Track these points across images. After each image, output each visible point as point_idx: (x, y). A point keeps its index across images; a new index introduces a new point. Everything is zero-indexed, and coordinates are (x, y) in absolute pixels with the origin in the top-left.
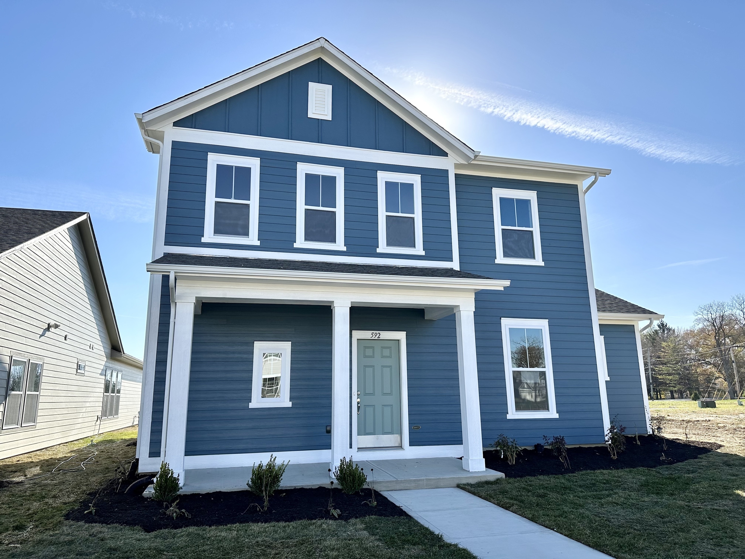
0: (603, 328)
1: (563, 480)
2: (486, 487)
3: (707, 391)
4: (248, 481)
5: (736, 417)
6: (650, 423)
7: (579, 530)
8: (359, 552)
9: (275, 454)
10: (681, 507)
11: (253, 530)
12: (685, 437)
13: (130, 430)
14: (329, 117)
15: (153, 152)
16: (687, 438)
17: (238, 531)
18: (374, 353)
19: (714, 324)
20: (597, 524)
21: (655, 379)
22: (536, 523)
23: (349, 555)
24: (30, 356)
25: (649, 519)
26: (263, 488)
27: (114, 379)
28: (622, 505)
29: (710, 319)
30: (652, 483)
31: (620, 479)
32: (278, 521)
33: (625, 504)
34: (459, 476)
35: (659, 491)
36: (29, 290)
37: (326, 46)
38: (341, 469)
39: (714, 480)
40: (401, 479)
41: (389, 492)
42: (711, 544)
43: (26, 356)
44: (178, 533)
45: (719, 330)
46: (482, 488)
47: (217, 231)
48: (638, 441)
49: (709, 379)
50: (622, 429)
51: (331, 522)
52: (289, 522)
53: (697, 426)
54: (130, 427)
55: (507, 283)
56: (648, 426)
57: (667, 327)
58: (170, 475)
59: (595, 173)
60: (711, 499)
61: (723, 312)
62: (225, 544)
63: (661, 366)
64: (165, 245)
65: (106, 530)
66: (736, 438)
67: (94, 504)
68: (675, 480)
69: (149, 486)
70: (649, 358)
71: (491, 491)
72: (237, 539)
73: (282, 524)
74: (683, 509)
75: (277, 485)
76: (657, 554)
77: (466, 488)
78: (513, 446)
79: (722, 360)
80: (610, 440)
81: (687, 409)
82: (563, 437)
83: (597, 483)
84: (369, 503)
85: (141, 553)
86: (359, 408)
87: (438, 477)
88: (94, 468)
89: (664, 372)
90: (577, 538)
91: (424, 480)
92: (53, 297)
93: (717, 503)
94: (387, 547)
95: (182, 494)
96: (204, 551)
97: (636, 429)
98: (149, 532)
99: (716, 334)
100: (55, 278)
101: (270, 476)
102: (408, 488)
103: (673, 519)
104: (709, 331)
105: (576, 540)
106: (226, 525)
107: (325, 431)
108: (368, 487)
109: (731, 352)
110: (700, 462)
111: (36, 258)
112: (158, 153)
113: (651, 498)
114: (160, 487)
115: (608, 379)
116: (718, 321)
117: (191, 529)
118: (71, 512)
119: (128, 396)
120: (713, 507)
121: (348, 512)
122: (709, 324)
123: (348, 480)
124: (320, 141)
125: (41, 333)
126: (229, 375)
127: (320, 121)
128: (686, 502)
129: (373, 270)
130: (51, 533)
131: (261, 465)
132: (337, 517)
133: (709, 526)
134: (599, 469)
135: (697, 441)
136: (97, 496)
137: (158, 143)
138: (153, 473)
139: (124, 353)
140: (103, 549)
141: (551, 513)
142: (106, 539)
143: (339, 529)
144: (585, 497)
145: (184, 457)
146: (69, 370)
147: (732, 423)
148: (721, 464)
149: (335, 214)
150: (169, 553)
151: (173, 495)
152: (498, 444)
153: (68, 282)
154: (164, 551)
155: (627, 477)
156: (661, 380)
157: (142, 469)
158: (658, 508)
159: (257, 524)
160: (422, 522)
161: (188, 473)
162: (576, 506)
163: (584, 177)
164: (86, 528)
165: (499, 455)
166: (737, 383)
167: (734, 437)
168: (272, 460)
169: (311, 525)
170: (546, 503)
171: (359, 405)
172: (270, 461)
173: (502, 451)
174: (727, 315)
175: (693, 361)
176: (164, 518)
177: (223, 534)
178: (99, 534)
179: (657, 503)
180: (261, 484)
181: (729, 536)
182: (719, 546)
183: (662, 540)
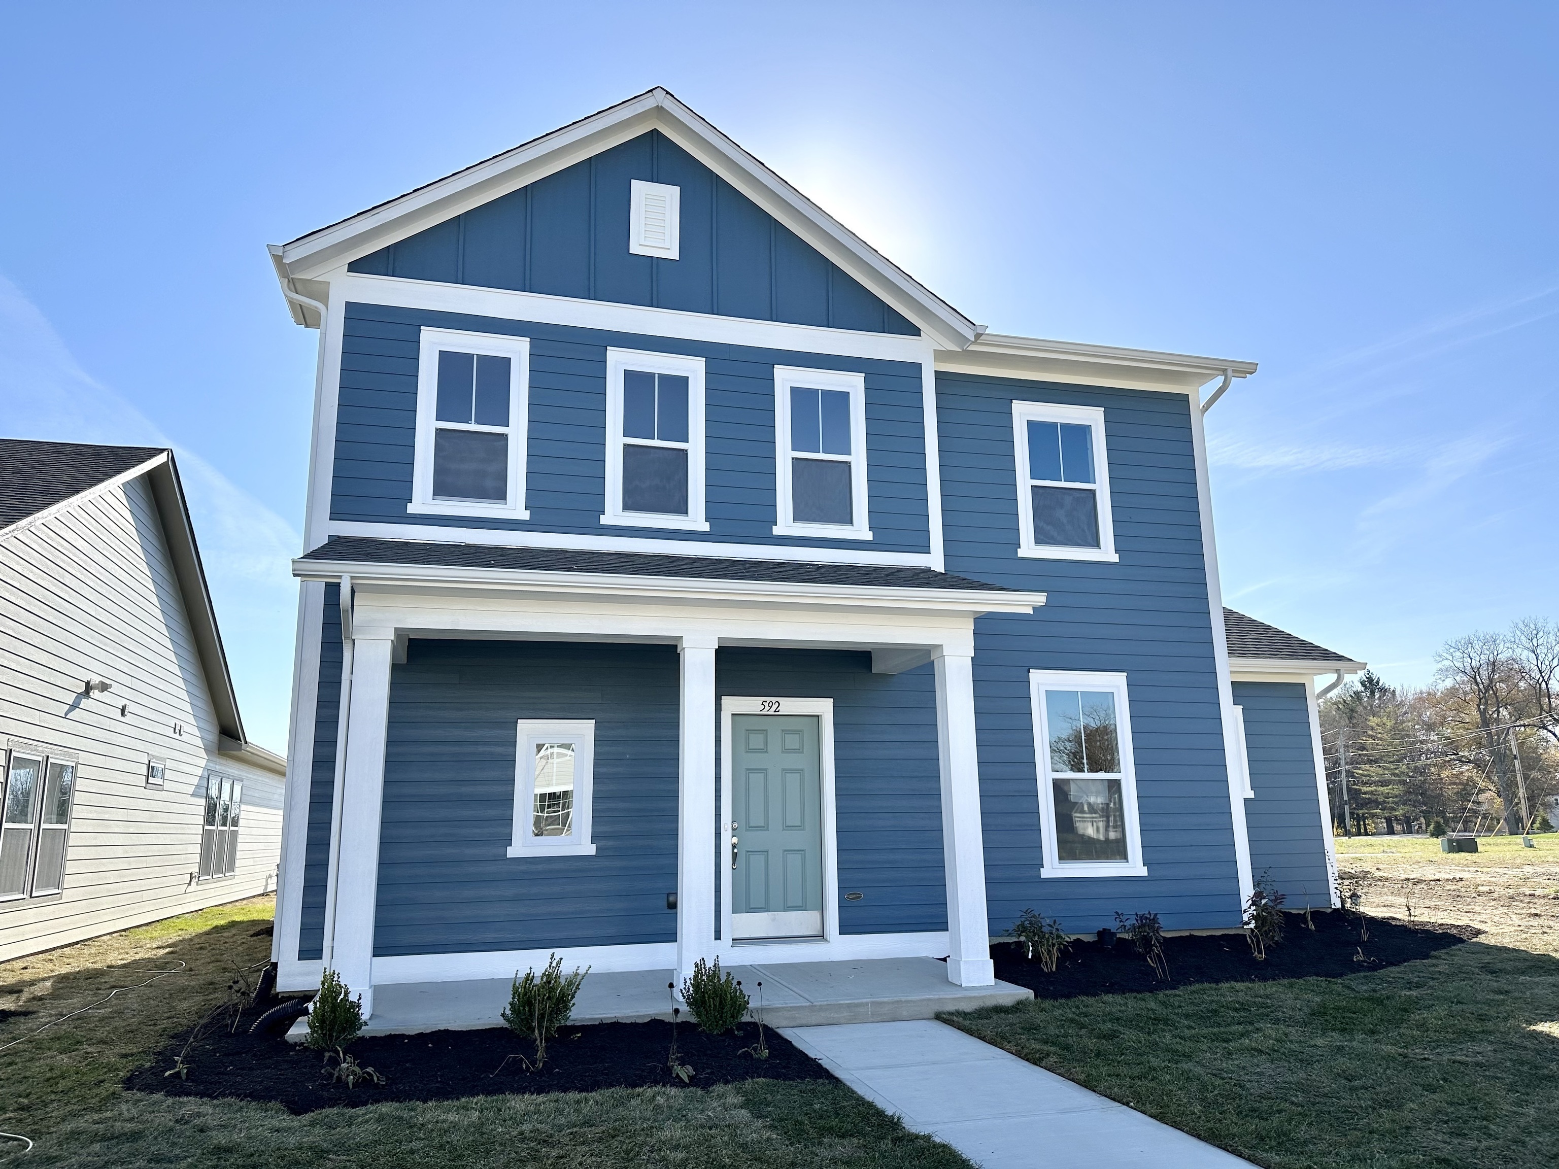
0: (1241, 690)
1: (1153, 1004)
2: (995, 1017)
3: (1461, 817)
4: (505, 1009)
5: (1516, 872)
6: (1337, 886)
7: (1179, 1105)
8: (730, 1152)
9: (559, 952)
10: (1389, 1058)
11: (514, 1109)
12: (1407, 913)
13: (260, 903)
14: (674, 254)
15: (307, 326)
16: (1410, 915)
17: (481, 1111)
18: (766, 743)
19: (1475, 679)
20: (1216, 1092)
21: (1354, 794)
22: (1094, 1091)
23: (709, 1157)
24: (47, 750)
25: (1323, 1082)
26: (535, 1024)
27: (226, 796)
28: (1270, 1055)
29: (1468, 670)
30: (1333, 1008)
31: (1268, 1001)
32: (565, 1090)
33: (1276, 1051)
34: (941, 997)
35: (1347, 1024)
36: (44, 611)
37: (668, 104)
38: (697, 984)
39: (1459, 1002)
40: (820, 1003)
41: (796, 1030)
42: (1444, 1133)
43: (40, 749)
44: (358, 1116)
45: (1485, 693)
46: (986, 1021)
47: (441, 489)
48: (1310, 923)
49: (1467, 790)
50: (1276, 899)
51: (673, 1091)
52: (588, 1091)
53: (1434, 892)
54: (259, 895)
55: (1040, 599)
56: (1332, 891)
57: (1380, 684)
58: (342, 996)
59: (1224, 371)
60: (1451, 1041)
61: (1496, 654)
62: (454, 1138)
63: (1367, 767)
64: (330, 519)
65: (210, 1111)
66: (1512, 916)
67: (185, 1058)
68: (1380, 1002)
69: (300, 1019)
70: (1342, 750)
71: (1005, 1027)
72: (479, 1127)
73: (573, 1096)
74: (1393, 1062)
75: (565, 1015)
76: (1333, 1152)
77: (953, 1021)
78: (1052, 933)
79: (1491, 753)
80: (1254, 922)
81: (1417, 856)
82: (1156, 915)
83: (1222, 1009)
84: (753, 1052)
85: (282, 1158)
86: (734, 856)
87: (896, 999)
88: (183, 981)
89: (1372, 779)
90: (1175, 1122)
91: (867, 1004)
92: (96, 626)
93: (1461, 1049)
94: (787, 1142)
95: (367, 1035)
96: (412, 1152)
97: (1307, 898)
98: (297, 1113)
99: (1480, 699)
100: (102, 587)
101: (549, 998)
102: (835, 1022)
103: (1371, 1081)
104: (1465, 693)
105: (1172, 1126)
106: (458, 1099)
107: (665, 904)
108: (752, 1020)
109: (1511, 736)
110: (1434, 965)
111: (62, 546)
112: (317, 326)
113: (1330, 1039)
114: (322, 1023)
115: (1251, 795)
116: (1484, 673)
117: (386, 1108)
118: (137, 1073)
119: (254, 831)
120: (1453, 1058)
121: (709, 1071)
122: (1466, 679)
123: (710, 1006)
124: (655, 303)
125: (70, 698)
126: (466, 790)
127: (655, 261)
128: (1401, 1048)
129: (763, 571)
130: (96, 1117)
131: (532, 974)
132: (687, 1080)
133: (1443, 1095)
134: (1227, 980)
135: (1432, 921)
136: (192, 1040)
137: (316, 307)
138: (307, 993)
139: (246, 742)
140: (203, 1150)
141: (1123, 1070)
142: (210, 1129)
143: (690, 1106)
144: (1195, 1039)
145: (371, 959)
146: (130, 779)
147: (1507, 884)
148: (1477, 970)
149: (687, 454)
150: (339, 1155)
151: (349, 1037)
152: (1022, 929)
153: (128, 593)
154: (328, 1152)
155: (1282, 996)
156: (1367, 796)
157: (285, 983)
158: (1342, 1060)
159: (521, 1097)
160: (860, 1090)
161: (379, 991)
162: (1177, 1056)
163: (1203, 378)
164: (168, 1107)
165: (1024, 952)
166: (1523, 801)
167: (1510, 913)
168: (554, 964)
169: (633, 1098)
170: (1116, 1050)
171: (736, 851)
172: (550, 966)
173: (1030, 944)
174: (1502, 659)
175: (1433, 755)
176: (328, 1084)
177: (452, 1117)
178: (194, 1119)
179: (1340, 1049)
180: (531, 1014)
181: (1481, 1115)
182: (1459, 1135)
183: (1345, 1124)
